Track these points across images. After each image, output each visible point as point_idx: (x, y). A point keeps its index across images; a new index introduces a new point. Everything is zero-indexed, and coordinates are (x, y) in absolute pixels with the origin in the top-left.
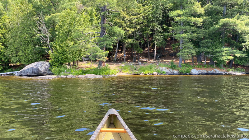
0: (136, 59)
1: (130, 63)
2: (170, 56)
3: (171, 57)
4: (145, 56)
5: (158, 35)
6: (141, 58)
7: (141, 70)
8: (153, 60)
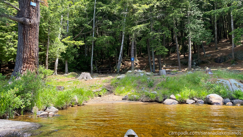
0: (156, 68)
1: (140, 71)
2: (216, 62)
3: (217, 64)
4: (171, 64)
5: (194, 23)
6: (164, 66)
7: (165, 87)
8: (186, 69)
